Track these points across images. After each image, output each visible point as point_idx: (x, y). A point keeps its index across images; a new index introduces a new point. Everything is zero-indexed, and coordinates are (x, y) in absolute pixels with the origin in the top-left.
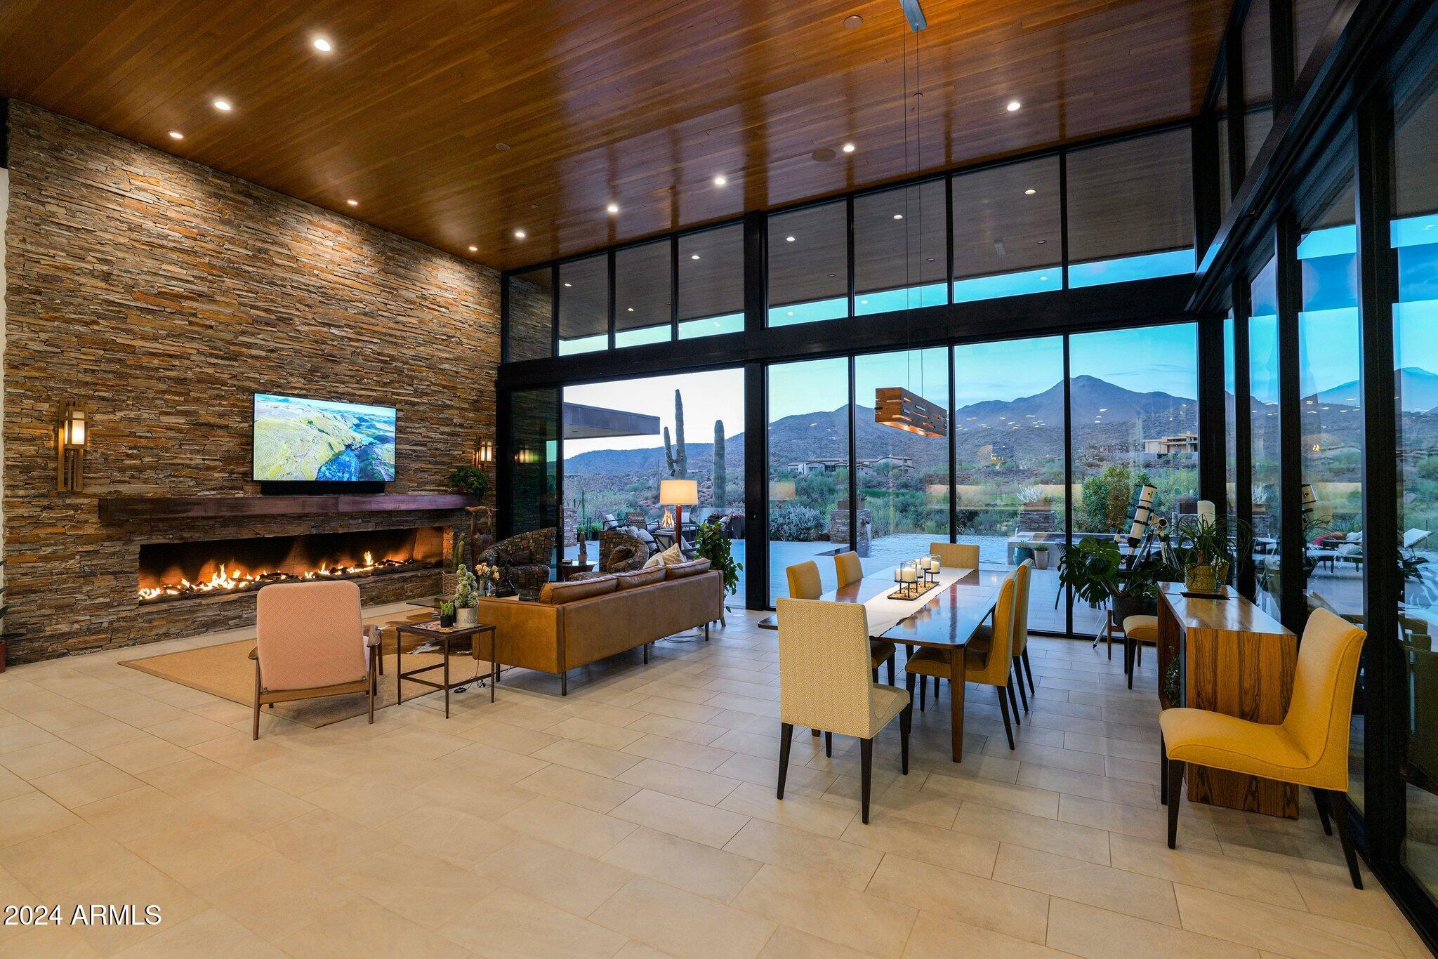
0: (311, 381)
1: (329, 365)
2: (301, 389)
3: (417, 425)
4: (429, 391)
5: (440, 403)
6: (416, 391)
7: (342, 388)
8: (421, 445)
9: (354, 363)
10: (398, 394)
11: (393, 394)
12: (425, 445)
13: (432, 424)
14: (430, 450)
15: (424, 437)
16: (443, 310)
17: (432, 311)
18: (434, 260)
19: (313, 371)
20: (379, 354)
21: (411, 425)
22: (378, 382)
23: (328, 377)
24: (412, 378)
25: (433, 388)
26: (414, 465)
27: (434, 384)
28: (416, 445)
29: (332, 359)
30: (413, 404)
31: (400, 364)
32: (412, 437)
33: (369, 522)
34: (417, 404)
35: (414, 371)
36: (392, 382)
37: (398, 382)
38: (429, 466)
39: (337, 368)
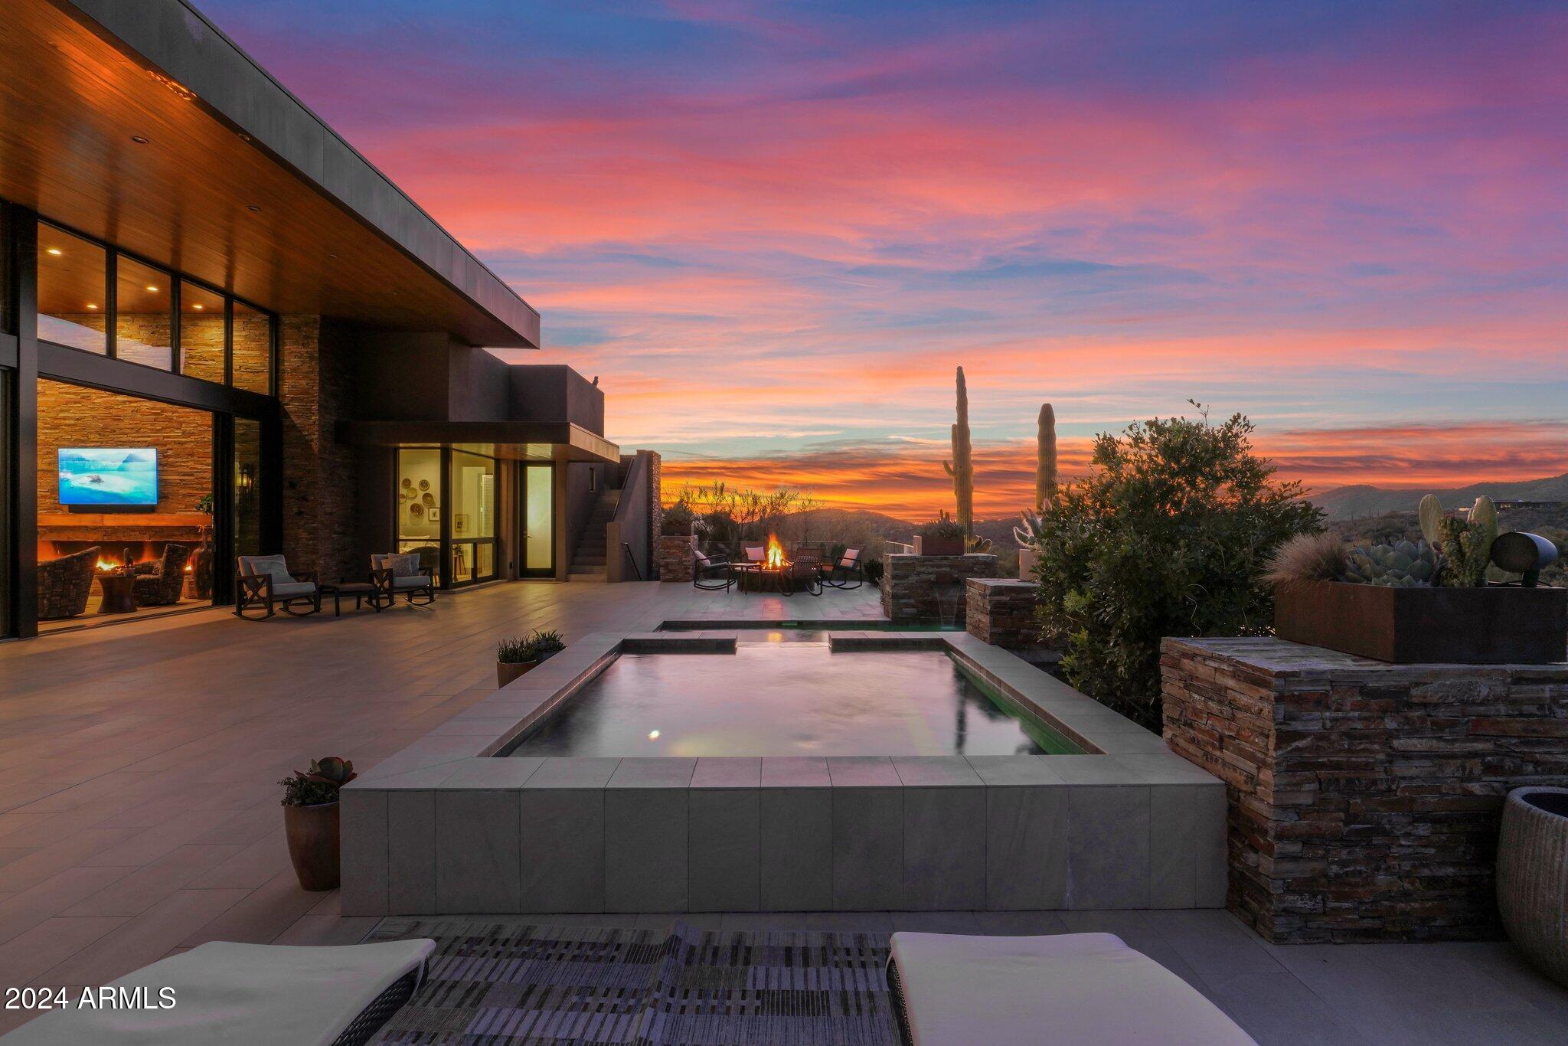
0: (104, 435)
1: (115, 423)
2: (97, 442)
3: (185, 460)
4: (196, 432)
5: (206, 440)
6: (184, 433)
7: (125, 438)
8: (189, 475)
9: (134, 419)
10: (169, 437)
11: (164, 437)
12: (192, 475)
13: (199, 457)
14: (197, 479)
15: (191, 468)
16: (210, 362)
17: (198, 366)
18: (200, 323)
19: (104, 428)
20: (152, 409)
21: (180, 460)
22: (153, 430)
23: (114, 431)
24: (181, 423)
25: (199, 428)
26: (182, 491)
27: (199, 425)
28: (184, 475)
29: (118, 419)
30: (180, 443)
31: (170, 414)
32: (181, 469)
33: (145, 534)
34: (185, 442)
35: (182, 417)
36: (163, 428)
37: (169, 428)
38: (195, 492)
39: (121, 425)
